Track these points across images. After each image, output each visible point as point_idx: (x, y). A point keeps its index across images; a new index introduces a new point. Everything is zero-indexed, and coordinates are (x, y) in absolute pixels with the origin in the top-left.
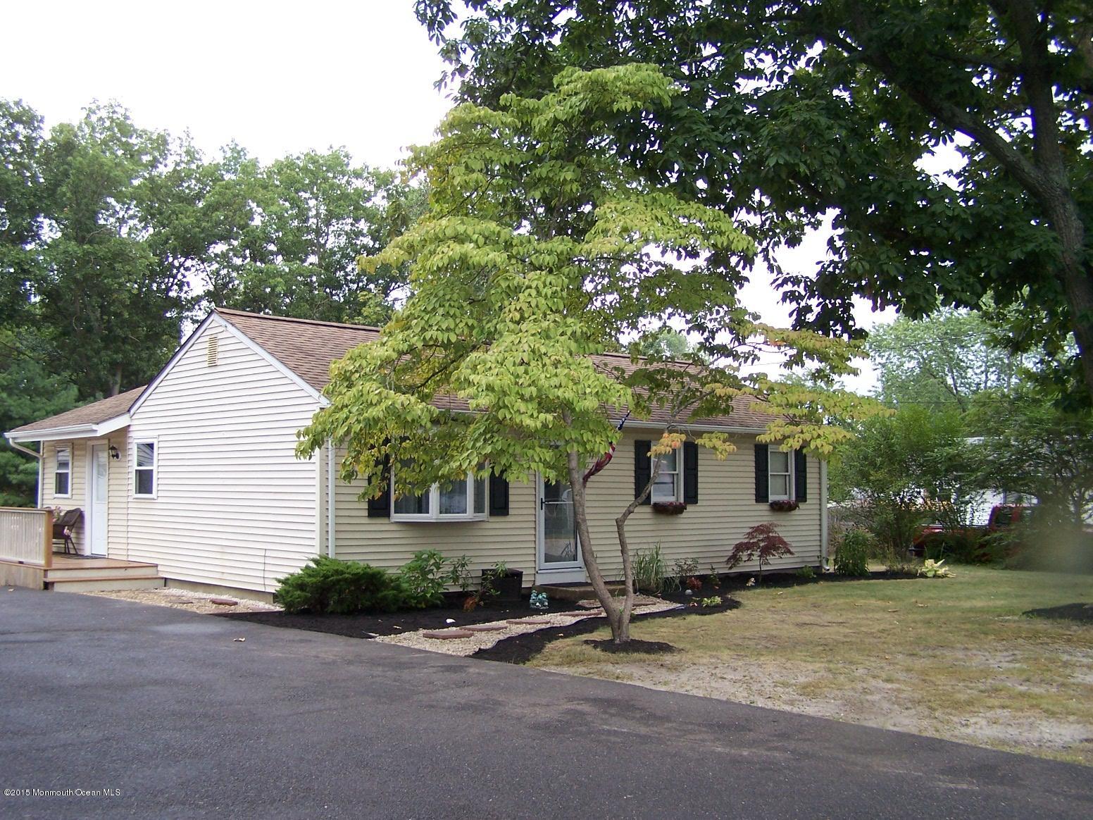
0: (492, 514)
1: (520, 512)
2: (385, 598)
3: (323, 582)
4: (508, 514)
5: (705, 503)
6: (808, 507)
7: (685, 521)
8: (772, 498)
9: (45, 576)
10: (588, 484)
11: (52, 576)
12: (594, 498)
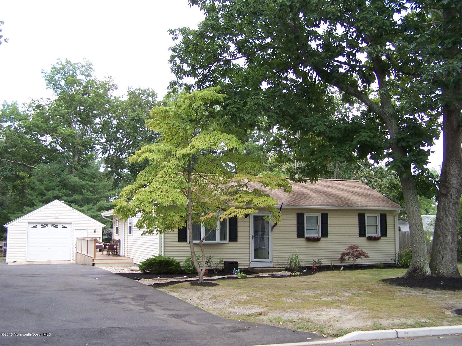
0: (230, 241)
1: (242, 240)
2: (171, 269)
3: (150, 263)
4: (237, 241)
5: (331, 237)
6: (387, 238)
7: (321, 244)
8: (367, 235)
9: (93, 261)
10: (274, 230)
11: (95, 261)
12: (276, 235)
